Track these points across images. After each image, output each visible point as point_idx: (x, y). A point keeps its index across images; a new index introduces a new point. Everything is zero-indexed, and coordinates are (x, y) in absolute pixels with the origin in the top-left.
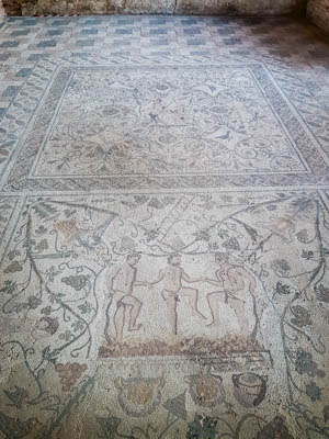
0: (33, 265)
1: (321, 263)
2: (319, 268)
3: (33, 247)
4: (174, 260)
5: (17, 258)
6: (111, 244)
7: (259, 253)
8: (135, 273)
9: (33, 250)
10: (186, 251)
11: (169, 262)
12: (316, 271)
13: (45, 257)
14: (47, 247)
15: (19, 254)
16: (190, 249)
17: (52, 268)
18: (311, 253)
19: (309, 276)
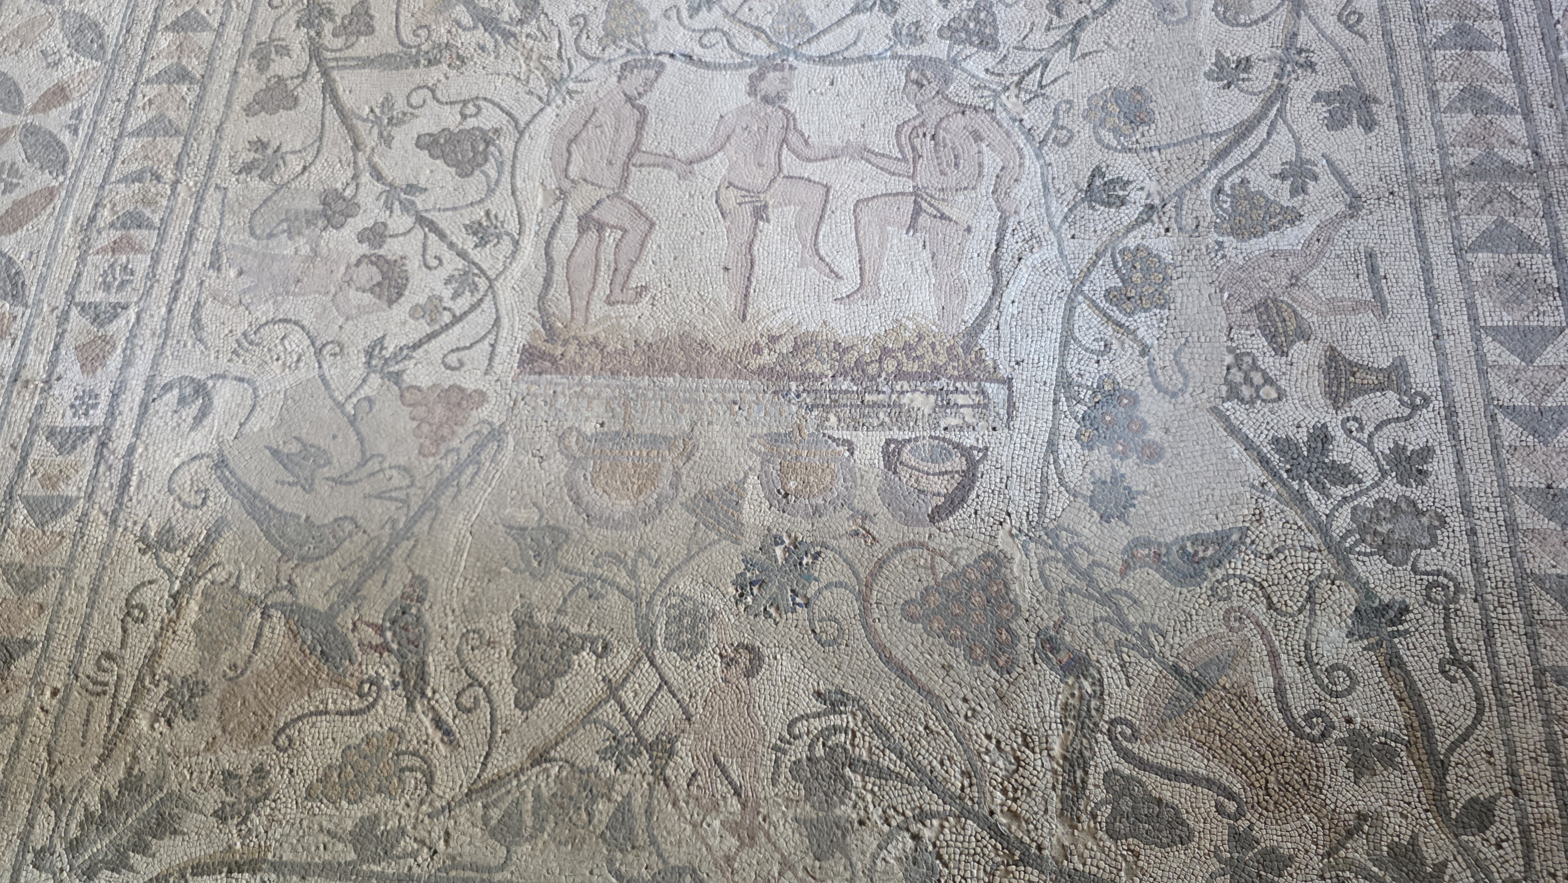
0: (329, 90)
2: (1258, 118)
3: (328, 27)
5: (283, 67)
6: (572, 22)
7: (1060, 61)
8: (640, 125)
9: (328, 39)
10: (813, 50)
12: (1244, 131)
13: (366, 62)
14: (370, 30)
15: (284, 51)
16: (825, 45)
17: (388, 102)
19: (1214, 145)
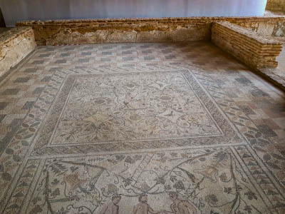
0: (49, 207)
1: (237, 196)
2: (237, 198)
3: (50, 194)
4: (143, 199)
5: (39, 203)
6: (101, 189)
7: (197, 191)
8: (118, 209)
9: (50, 197)
10: (150, 192)
11: (140, 201)
12: (235, 201)
13: (58, 201)
14: (59, 194)
15: (40, 199)
16: (153, 190)
17: (63, 208)
18: (230, 189)
19: (231, 205)
